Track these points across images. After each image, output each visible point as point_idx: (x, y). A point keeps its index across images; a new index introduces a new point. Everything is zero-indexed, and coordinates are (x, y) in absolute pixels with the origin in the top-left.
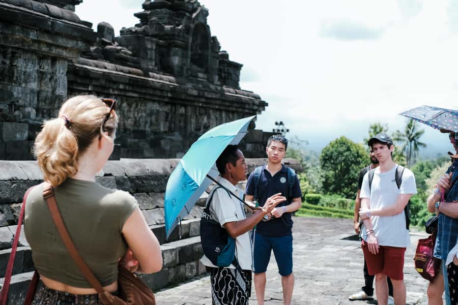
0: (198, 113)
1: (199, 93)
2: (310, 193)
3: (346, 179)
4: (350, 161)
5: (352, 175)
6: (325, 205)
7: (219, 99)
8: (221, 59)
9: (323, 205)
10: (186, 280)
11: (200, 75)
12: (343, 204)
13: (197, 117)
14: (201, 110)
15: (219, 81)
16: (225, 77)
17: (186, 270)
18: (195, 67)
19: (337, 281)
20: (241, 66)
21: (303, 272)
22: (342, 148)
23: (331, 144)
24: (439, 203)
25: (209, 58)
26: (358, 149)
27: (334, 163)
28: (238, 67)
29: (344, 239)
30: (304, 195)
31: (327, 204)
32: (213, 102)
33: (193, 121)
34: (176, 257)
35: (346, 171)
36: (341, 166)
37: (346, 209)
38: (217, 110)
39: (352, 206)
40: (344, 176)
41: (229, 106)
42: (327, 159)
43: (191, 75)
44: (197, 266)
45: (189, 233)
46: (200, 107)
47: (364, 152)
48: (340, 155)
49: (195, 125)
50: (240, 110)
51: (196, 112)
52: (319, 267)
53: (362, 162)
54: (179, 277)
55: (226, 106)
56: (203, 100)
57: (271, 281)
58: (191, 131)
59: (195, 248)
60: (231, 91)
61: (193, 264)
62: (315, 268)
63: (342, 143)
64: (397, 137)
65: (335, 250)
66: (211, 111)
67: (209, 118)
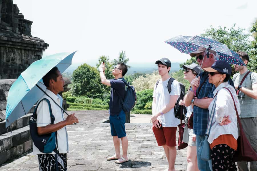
0: (7, 51)
1: (8, 39)
2: (69, 96)
3: (88, 87)
4: (90, 77)
5: (91, 85)
6: (78, 103)
7: (20, 43)
8: (19, 18)
9: (77, 103)
10: (18, 156)
11: (8, 28)
12: (89, 102)
13: (7, 54)
14: (9, 49)
15: (19, 31)
16: (22, 29)
17: (17, 150)
18: (4, 23)
19: (111, 149)
20: (32, 22)
21: (89, 145)
22: (85, 70)
23: (78, 68)
24: (194, 100)
25: (13, 17)
26: (93, 70)
27: (80, 79)
28: (30, 23)
29: (104, 122)
30: (66, 97)
31: (79, 102)
32: (17, 44)
33: (5, 56)
34: (11, 142)
35: (88, 82)
36: (85, 80)
37: (90, 104)
38: (19, 49)
39: (93, 102)
40: (87, 85)
41: (26, 47)
42: (77, 77)
43: (2, 28)
44: (24, 147)
45: (16, 127)
46: (9, 47)
47: (97, 72)
48: (84, 74)
49: (6, 59)
50: (33, 49)
51: (6, 51)
52: (97, 141)
53: (96, 77)
54: (13, 156)
55: (25, 47)
56: (11, 43)
57: (72, 152)
58: (4, 62)
59: (21, 136)
60: (27, 38)
61: (21, 146)
62: (95, 142)
63: (85, 67)
64: (114, 63)
65: (102, 129)
66: (15, 50)
67: (14, 54)
